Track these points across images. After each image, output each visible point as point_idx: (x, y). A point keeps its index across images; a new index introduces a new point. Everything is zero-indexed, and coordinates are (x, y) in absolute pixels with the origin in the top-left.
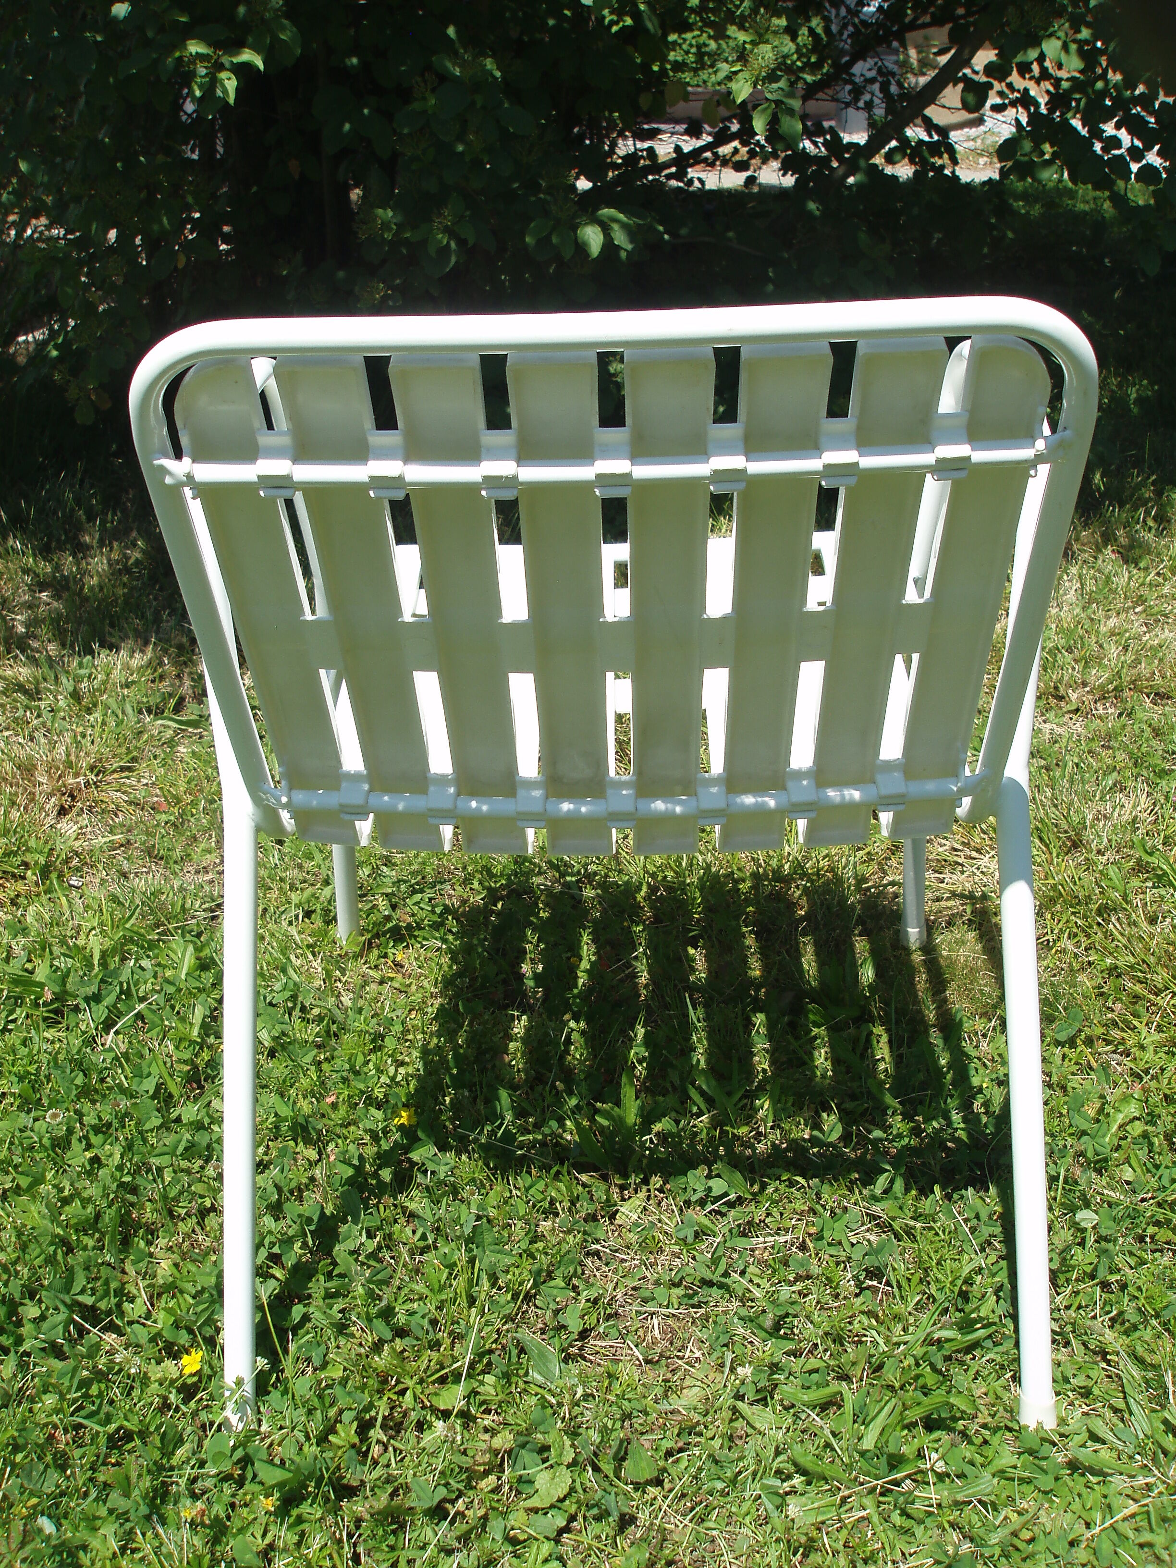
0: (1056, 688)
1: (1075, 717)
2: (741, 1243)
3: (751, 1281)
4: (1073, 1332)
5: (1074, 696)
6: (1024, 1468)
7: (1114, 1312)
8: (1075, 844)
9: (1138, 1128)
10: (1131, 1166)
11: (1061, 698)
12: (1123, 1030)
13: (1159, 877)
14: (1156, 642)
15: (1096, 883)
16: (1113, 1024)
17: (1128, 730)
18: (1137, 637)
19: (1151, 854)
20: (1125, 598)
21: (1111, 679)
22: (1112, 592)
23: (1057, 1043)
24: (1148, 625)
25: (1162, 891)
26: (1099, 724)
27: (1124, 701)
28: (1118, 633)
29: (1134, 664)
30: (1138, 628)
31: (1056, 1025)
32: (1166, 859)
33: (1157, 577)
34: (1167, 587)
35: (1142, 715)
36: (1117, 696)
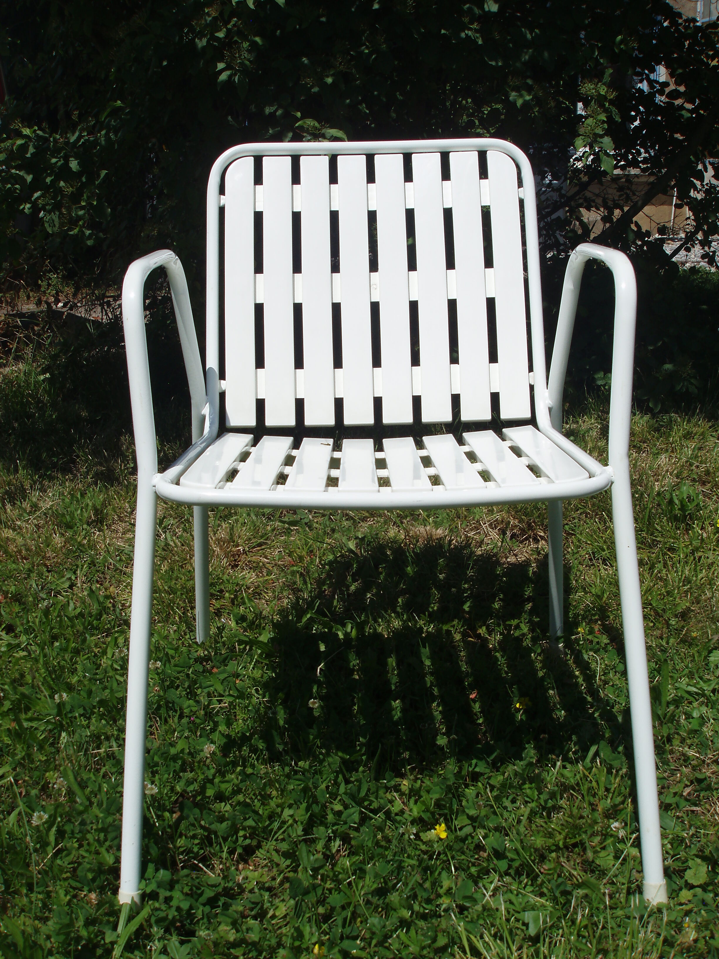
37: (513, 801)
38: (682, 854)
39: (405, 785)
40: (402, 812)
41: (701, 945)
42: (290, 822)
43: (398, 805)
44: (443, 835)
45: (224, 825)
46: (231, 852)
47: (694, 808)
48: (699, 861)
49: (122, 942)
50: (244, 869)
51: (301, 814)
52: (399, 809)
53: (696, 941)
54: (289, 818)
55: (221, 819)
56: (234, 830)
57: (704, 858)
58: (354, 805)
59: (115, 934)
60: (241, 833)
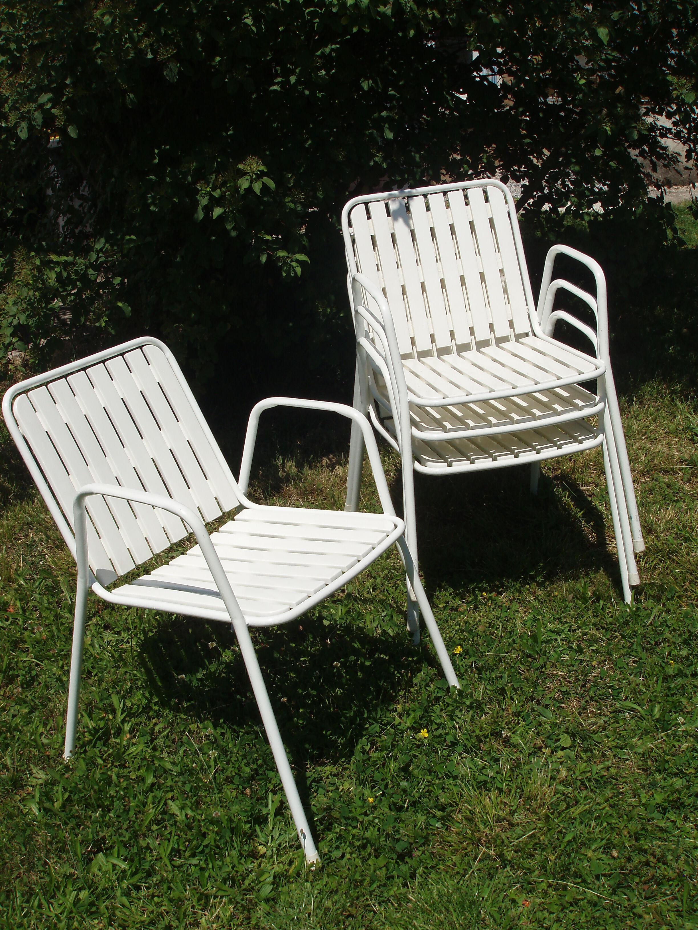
13: (686, 538)
14: (657, 450)
15: (663, 544)
16: (686, 590)
17: (657, 486)
18: (649, 449)
19: (681, 531)
20: (638, 433)
21: (645, 467)
22: (633, 432)
23: (668, 599)
24: (651, 444)
25: (688, 544)
26: (645, 485)
27: (653, 475)
28: (640, 448)
29: (653, 460)
30: (648, 445)
31: (666, 593)
32: (687, 532)
33: (648, 423)
34: (653, 427)
35: (661, 480)
36: (648, 474)
37: (461, 711)
38: (557, 731)
39: (399, 707)
40: (400, 723)
41: (569, 778)
43: (398, 720)
44: (426, 735)
47: (562, 705)
48: (565, 735)
49: (272, 812)
53: (566, 777)
57: (568, 733)
59: (267, 809)
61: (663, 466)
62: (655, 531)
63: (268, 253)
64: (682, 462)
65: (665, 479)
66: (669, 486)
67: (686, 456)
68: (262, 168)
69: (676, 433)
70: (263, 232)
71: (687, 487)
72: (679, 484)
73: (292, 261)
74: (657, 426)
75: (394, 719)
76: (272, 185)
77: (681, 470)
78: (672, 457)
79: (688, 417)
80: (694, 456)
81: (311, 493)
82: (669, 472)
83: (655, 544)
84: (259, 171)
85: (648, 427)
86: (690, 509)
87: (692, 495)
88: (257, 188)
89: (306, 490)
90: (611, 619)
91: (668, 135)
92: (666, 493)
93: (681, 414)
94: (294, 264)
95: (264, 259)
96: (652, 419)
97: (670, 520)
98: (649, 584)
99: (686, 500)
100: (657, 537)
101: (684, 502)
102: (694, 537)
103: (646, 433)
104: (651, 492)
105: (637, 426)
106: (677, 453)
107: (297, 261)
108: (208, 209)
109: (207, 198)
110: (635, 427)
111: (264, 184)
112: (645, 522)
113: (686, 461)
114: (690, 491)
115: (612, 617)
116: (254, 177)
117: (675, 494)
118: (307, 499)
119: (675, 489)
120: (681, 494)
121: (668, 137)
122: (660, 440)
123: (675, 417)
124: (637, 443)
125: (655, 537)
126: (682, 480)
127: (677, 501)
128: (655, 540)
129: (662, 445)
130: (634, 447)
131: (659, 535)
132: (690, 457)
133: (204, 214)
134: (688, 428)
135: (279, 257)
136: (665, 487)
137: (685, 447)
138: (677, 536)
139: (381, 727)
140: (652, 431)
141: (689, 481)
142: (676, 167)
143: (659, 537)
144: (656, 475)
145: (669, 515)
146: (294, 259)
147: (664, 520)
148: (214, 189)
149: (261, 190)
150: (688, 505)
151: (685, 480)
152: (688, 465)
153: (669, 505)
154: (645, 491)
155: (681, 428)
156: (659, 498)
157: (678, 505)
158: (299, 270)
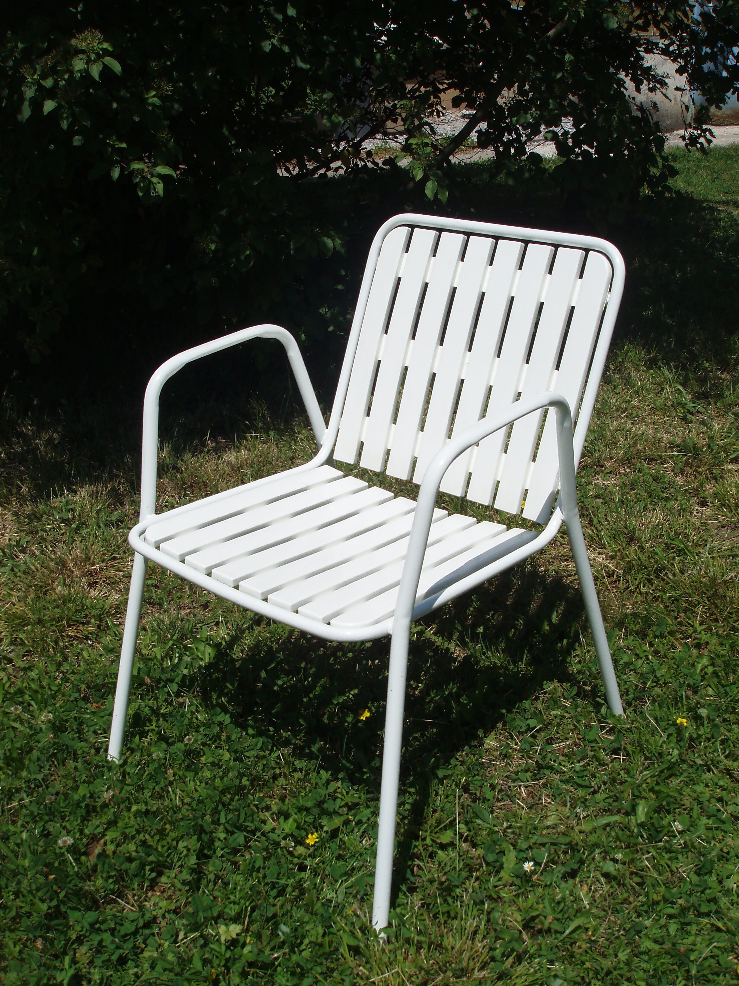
0: (599, 462)
1: (611, 475)
2: (549, 748)
3: (560, 764)
4: (712, 763)
5: (608, 465)
6: (713, 823)
7: (727, 752)
8: (632, 540)
9: (710, 670)
10: (711, 687)
11: (602, 466)
12: (686, 626)
13: (680, 551)
14: (640, 432)
15: (649, 558)
16: (680, 624)
17: (641, 479)
18: (630, 430)
19: (673, 540)
20: (617, 410)
21: (625, 454)
22: (610, 408)
23: (656, 637)
24: (632, 423)
25: (681, 558)
26: (625, 478)
27: (635, 464)
28: (619, 429)
29: (635, 445)
30: (629, 425)
31: (654, 628)
32: (681, 542)
33: (628, 398)
34: (635, 402)
35: (646, 471)
36: (629, 463)
40: (273, 830)
42: (185, 852)
43: (271, 824)
45: (134, 865)
46: (141, 886)
50: (152, 895)
51: (193, 843)
52: (271, 827)
54: (184, 849)
55: (130, 860)
56: (142, 866)
58: (236, 831)
60: (148, 868)
61: (648, 452)
62: (639, 539)
63: (121, 165)
64: (673, 447)
65: (651, 469)
66: (656, 479)
67: (678, 440)
68: (106, 45)
69: (664, 410)
70: (114, 138)
71: (679, 480)
72: (669, 476)
73: (153, 176)
74: (640, 401)
75: (264, 822)
76: (117, 67)
77: (671, 457)
78: (660, 441)
79: (678, 389)
80: (688, 441)
81: (192, 486)
82: (655, 460)
83: (639, 558)
84: (101, 49)
85: (628, 402)
86: (684, 510)
87: (686, 490)
88: (95, 71)
89: (185, 483)
90: (579, 666)
91: (655, 51)
92: (652, 488)
93: (670, 386)
94: (155, 180)
95: (116, 173)
96: (634, 392)
97: (658, 525)
98: (631, 615)
99: (679, 498)
100: (641, 548)
101: (676, 500)
102: (690, 548)
103: (626, 410)
104: (633, 486)
105: (614, 400)
106: (665, 435)
107: (160, 176)
108: (37, 104)
109: (34, 89)
110: (612, 401)
111: (104, 65)
112: (626, 527)
113: (678, 446)
114: (684, 486)
115: (580, 662)
116: (93, 57)
117: (664, 489)
118: (186, 495)
119: (665, 482)
120: (672, 490)
121: (654, 53)
122: (644, 419)
123: (662, 390)
124: (615, 423)
125: (639, 547)
126: (673, 471)
127: (667, 499)
128: (638, 552)
129: (647, 425)
130: (611, 428)
131: (644, 545)
132: (683, 441)
133: (32, 111)
134: (679, 404)
135: (133, 170)
136: (652, 480)
137: (675, 428)
138: (667, 547)
139: (246, 837)
140: (633, 407)
141: (682, 472)
142: (664, 91)
143: (643, 548)
144: (639, 464)
145: (657, 518)
146: (155, 173)
147: (650, 526)
148: (44, 76)
149: (101, 74)
150: (681, 505)
151: (677, 471)
152: (680, 451)
153: (656, 504)
154: (625, 485)
155: (670, 403)
156: (644, 495)
157: (669, 505)
158: (160, 188)
